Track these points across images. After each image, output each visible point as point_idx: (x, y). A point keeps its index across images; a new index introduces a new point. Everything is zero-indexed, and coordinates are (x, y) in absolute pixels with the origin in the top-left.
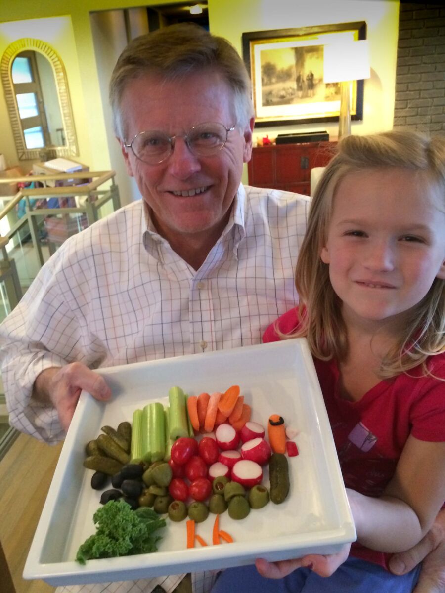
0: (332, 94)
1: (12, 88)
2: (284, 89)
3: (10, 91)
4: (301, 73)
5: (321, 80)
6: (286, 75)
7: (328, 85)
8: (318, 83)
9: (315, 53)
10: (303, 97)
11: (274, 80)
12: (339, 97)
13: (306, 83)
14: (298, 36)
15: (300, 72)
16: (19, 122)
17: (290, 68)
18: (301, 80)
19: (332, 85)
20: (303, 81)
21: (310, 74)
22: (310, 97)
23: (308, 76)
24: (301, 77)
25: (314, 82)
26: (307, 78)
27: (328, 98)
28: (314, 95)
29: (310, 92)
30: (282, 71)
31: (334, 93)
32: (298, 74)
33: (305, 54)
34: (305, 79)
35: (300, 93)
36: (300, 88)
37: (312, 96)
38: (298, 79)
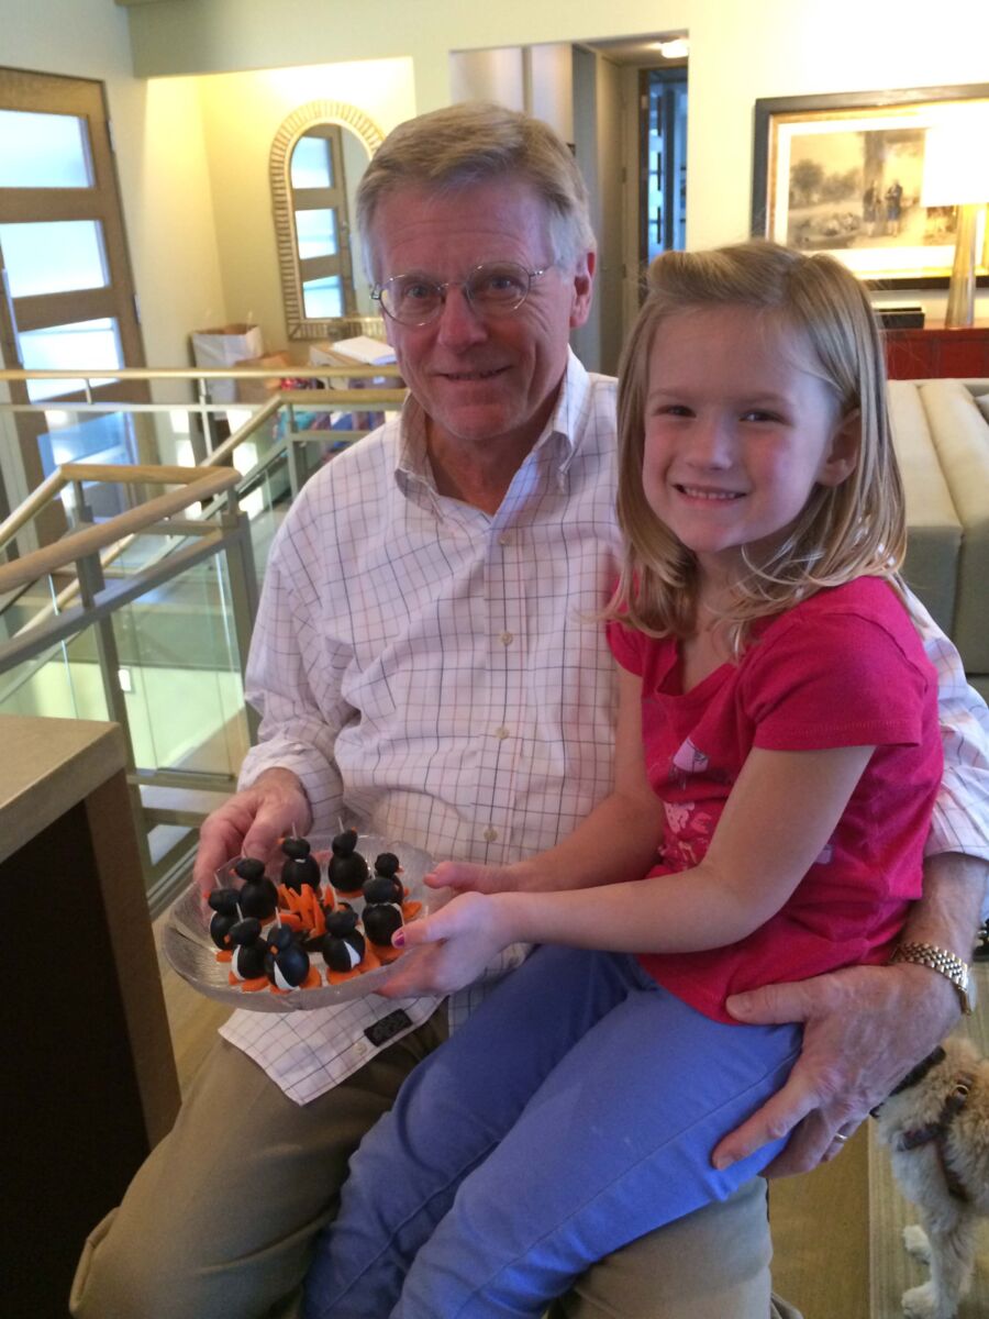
0: (940, 230)
1: (289, 198)
2: (836, 217)
3: (285, 202)
4: (876, 184)
5: (916, 201)
6: (841, 189)
7: (931, 211)
8: (910, 207)
9: (909, 144)
10: (874, 235)
11: (815, 197)
12: (953, 237)
13: (885, 204)
14: (874, 107)
15: (873, 183)
16: (296, 264)
17: (854, 173)
18: (874, 200)
19: (941, 211)
20: (879, 201)
21: (894, 187)
22: (892, 234)
23: (890, 191)
24: (875, 193)
25: (902, 204)
26: (888, 195)
27: (929, 239)
28: (900, 230)
29: (893, 225)
30: (835, 178)
31: (943, 228)
32: (869, 187)
33: (887, 146)
34: (882, 197)
35: (870, 227)
36: (870, 216)
37: (895, 233)
38: (869, 197)
